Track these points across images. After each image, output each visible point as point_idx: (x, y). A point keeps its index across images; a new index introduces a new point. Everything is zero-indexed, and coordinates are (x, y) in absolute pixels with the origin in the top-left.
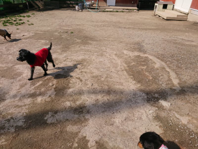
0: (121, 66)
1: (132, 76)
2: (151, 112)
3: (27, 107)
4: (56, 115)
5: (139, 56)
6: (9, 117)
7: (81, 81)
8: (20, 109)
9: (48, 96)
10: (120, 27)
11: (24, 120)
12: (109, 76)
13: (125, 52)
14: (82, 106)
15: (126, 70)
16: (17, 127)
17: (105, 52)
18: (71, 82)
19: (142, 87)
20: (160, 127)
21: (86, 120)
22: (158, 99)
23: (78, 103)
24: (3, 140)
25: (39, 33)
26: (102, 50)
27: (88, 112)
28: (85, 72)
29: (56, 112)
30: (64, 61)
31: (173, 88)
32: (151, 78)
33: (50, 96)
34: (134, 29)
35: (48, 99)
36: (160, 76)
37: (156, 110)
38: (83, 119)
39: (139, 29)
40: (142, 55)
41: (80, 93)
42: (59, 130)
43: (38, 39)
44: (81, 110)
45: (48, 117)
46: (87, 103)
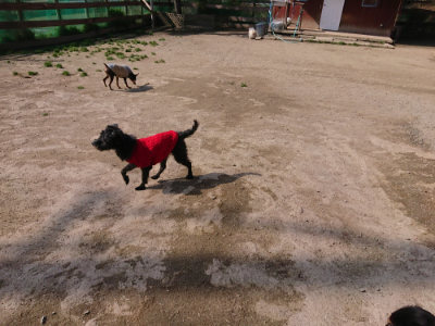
0: (368, 173)
1: (401, 205)
3: (168, 238)
4: (228, 270)
5: (412, 156)
6: (134, 256)
7: (274, 197)
8: (154, 240)
9: (208, 221)
10: (352, 80)
11: (164, 269)
12: (340, 195)
13: (375, 140)
14: (283, 258)
15: (383, 186)
16: (150, 281)
17: (323, 135)
18: (252, 196)
19: (433, 237)
21: (298, 296)
23: (275, 250)
25: (177, 82)
26: (314, 129)
27: (300, 277)
28: (282, 179)
29: (228, 262)
30: (233, 147)
33: (212, 222)
34: (387, 86)
35: (209, 229)
38: (290, 293)
39: (400, 87)
40: (419, 153)
41: (277, 226)
42: (238, 306)
43: (176, 94)
44: (282, 269)
45: (212, 270)
46: (294, 253)
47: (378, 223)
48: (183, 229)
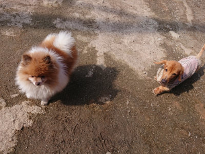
1: (148, 3)
2: (159, 39)
3: (33, 7)
4: (65, 23)
8: (25, 7)
9: (55, 2)
11: (31, 19)
14: (91, 21)
16: (24, 24)
19: (156, 17)
20: (164, 52)
22: (168, 30)
23: (88, 17)
24: (12, 33)
27: (98, 28)
29: (65, 20)
31: (186, 23)
32: (167, 10)
33: (57, 2)
35: (56, 5)
36: (176, 10)
37: (164, 39)
38: (93, 33)
41: (90, 7)
44: (90, 24)
45: (57, 22)
46: (97, 19)
47: (136, 10)
48: (41, 4)
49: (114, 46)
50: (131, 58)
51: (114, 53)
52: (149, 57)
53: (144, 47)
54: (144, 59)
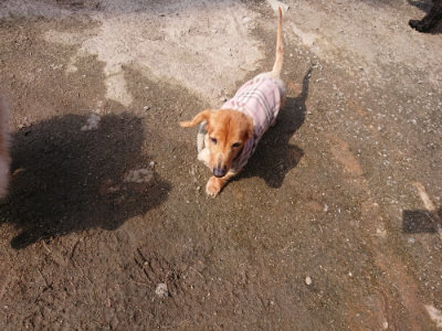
2: (247, 19)
20: (260, 48)
37: (258, 18)
49: (146, 46)
50: (189, 71)
51: (147, 64)
52: (228, 64)
53: (214, 40)
54: (219, 70)
